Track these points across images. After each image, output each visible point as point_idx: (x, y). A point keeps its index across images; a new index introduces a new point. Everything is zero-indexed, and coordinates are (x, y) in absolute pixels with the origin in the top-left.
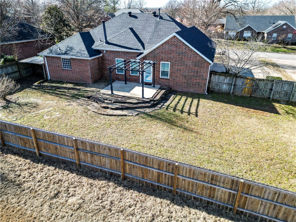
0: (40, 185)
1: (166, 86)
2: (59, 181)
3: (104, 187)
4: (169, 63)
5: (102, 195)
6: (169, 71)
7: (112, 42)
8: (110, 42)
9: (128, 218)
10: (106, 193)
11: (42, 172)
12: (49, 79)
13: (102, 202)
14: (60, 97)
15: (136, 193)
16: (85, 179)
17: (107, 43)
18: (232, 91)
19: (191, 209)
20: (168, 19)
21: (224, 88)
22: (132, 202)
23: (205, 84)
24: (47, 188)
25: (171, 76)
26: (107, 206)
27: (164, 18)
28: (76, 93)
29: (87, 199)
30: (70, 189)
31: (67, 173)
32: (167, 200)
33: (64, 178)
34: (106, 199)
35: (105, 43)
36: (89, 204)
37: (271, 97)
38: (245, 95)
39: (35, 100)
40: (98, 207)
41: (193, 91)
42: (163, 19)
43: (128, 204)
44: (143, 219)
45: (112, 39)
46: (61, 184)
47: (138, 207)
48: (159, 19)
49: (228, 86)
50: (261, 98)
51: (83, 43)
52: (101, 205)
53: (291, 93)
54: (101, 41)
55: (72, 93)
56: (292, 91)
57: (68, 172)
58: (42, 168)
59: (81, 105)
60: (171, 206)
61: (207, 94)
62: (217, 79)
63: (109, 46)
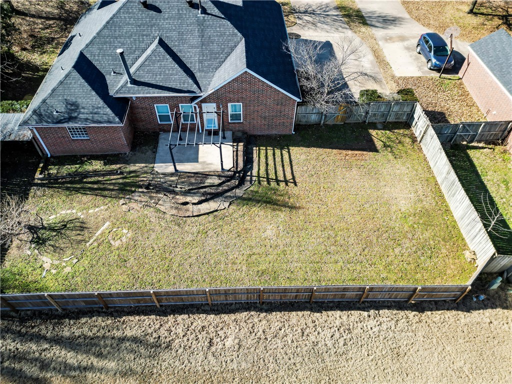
0: (188, 339)
1: (239, 131)
2: (202, 328)
3: (249, 319)
4: (241, 104)
5: (252, 328)
6: (241, 113)
7: (142, 80)
8: (138, 80)
9: (283, 340)
10: (254, 324)
11: (178, 324)
12: (49, 156)
13: (255, 334)
14: (103, 196)
15: (279, 314)
16: (225, 317)
17: (134, 82)
18: (322, 122)
19: (328, 312)
20: (217, 14)
21: (313, 118)
22: (281, 325)
23: (291, 124)
24: (197, 340)
25: (245, 118)
26: (261, 337)
27: (209, 12)
28: (121, 181)
29: (241, 337)
30: (219, 333)
31: (204, 317)
32: (307, 311)
33: (206, 324)
34: (257, 330)
35: (131, 84)
36: (245, 341)
37: (367, 121)
38: (338, 123)
39: (69, 212)
40: (255, 341)
41: (276, 133)
42: (209, 14)
43: (278, 328)
44: (295, 336)
45: (138, 72)
46: (207, 330)
47: (287, 328)
48: (201, 14)
49: (317, 117)
50: (356, 123)
51: (94, 93)
52: (256, 337)
53: (388, 114)
54: (114, 73)
55: (113, 181)
56: (389, 111)
57: (204, 315)
58: (174, 320)
59: (146, 206)
60: (311, 315)
61: (294, 133)
62: (303, 110)
63: (140, 89)
